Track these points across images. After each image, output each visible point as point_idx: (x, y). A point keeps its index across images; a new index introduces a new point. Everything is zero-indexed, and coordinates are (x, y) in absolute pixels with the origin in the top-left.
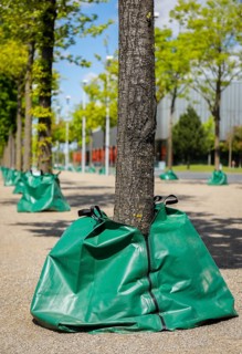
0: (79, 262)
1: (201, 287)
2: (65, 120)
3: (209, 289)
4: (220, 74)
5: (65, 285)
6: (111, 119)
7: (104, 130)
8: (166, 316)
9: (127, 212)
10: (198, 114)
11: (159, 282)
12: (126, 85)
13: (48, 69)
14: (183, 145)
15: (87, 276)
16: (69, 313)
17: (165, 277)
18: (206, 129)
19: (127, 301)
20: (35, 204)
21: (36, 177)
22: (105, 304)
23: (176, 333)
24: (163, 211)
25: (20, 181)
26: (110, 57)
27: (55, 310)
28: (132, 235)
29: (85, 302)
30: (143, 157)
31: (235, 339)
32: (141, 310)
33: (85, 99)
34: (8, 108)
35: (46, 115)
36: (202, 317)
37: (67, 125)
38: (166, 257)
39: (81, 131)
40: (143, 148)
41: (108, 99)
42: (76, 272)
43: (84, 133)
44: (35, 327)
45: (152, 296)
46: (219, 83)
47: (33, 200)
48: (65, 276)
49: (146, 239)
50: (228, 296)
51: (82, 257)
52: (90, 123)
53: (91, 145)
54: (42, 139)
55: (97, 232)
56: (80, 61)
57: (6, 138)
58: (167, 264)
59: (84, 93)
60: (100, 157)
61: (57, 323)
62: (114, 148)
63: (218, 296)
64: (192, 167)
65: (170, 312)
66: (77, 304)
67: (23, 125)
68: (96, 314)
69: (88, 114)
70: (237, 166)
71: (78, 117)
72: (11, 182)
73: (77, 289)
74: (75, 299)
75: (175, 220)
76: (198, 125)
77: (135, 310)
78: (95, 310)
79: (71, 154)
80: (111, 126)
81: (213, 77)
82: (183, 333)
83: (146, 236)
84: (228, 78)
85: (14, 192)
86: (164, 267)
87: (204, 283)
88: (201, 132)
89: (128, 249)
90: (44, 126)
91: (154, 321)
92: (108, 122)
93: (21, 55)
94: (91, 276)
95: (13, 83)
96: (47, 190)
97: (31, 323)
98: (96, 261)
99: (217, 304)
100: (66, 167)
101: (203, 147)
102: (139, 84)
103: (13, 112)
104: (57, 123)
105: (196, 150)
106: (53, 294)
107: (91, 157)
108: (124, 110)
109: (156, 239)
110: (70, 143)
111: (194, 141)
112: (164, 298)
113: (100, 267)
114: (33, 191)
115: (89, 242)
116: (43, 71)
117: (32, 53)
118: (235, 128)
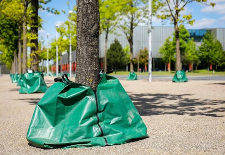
0: (55, 108)
1: (128, 121)
2: (46, 47)
3: (133, 121)
4: (132, 19)
5: (47, 121)
6: (72, 46)
7: (69, 52)
8: (108, 138)
9: (84, 78)
10: (121, 43)
11: (103, 119)
12: (81, 4)
13: (36, 12)
14: (113, 60)
15: (60, 116)
16: (50, 138)
17: (107, 116)
18: (125, 52)
19: (85, 130)
20: (30, 89)
21: (30, 74)
22: (72, 132)
23: (114, 146)
24: (104, 77)
25: (21, 79)
26: (71, 12)
27: (41, 137)
28: (87, 91)
29: (60, 132)
30: (92, 46)
31: (148, 148)
32: (93, 134)
33: (57, 36)
34: (13, 39)
35: (35, 38)
36: (128, 137)
37: (48, 50)
38: (107, 104)
39: (55, 53)
40: (92, 40)
41: (70, 35)
42: (54, 114)
43: (57, 55)
44: (29, 147)
45: (99, 126)
46: (132, 24)
47: (28, 87)
48: (47, 117)
49: (95, 93)
50: (143, 126)
51: (57, 105)
52: (60, 49)
53: (61, 61)
54: (33, 52)
55: (66, 90)
56: (54, 11)
57: (13, 58)
58: (108, 108)
59: (57, 32)
60: (67, 69)
61: (43, 143)
62: (74, 63)
63: (137, 126)
64: (118, 72)
65: (110, 135)
66: (55, 133)
67: (22, 49)
68: (66, 138)
69: (59, 43)
70: (142, 71)
71: (54, 45)
72: (16, 81)
73: (55, 123)
74: (53, 130)
75: (111, 83)
76: (120, 49)
77: (90, 135)
78: (65, 135)
79: (50, 67)
80: (73, 50)
81: (129, 21)
82: (118, 146)
83: (95, 91)
84: (137, 22)
85: (18, 85)
86: (106, 110)
87: (129, 118)
88: (122, 53)
89: (84, 99)
90: (34, 44)
91: (101, 140)
92: (71, 48)
93: (20, 9)
94: (63, 116)
95: (16, 25)
96: (37, 81)
97: (27, 145)
98: (66, 107)
99: (137, 130)
100: (48, 74)
101: (124, 62)
102: (89, 3)
103: (16, 41)
104: (42, 49)
105: (120, 63)
106: (40, 127)
107: (61, 68)
108: (80, 19)
109: (101, 93)
110: (49, 60)
111: (118, 58)
112: (106, 127)
113: (68, 111)
114: (28, 82)
115: (61, 96)
116: (33, 13)
117: (26, 6)
118: (140, 50)
